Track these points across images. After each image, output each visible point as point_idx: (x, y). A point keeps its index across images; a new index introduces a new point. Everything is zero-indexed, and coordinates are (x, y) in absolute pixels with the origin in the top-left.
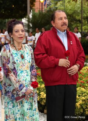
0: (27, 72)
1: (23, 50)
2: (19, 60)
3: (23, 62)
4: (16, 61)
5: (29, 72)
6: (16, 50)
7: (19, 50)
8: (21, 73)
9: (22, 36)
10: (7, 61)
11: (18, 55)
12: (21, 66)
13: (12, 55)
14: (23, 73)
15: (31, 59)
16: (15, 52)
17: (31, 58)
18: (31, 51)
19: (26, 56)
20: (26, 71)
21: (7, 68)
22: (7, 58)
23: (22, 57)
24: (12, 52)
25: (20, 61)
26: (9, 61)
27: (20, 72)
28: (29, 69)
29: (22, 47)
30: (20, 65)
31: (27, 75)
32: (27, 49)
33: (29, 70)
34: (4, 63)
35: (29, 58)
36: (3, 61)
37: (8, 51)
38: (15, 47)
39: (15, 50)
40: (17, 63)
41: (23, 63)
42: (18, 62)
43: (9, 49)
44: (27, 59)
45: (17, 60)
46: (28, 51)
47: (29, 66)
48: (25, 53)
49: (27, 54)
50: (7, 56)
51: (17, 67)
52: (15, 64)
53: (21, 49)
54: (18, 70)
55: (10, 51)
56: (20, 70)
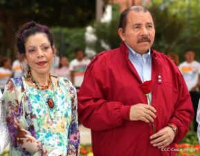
0: (61, 138)
1: (52, 88)
2: (43, 110)
3: (53, 115)
4: (35, 112)
5: (66, 137)
6: (38, 89)
7: (42, 89)
8: (46, 137)
9: (44, 59)
10: (16, 111)
11: (41, 98)
12: (48, 122)
13: (27, 99)
15: (70, 110)
16: (35, 92)
17: (70, 107)
18: (72, 92)
19: (59, 103)
20: (57, 134)
21: (16, 126)
22: (16, 104)
23: (51, 105)
24: (27, 93)
25: (45, 112)
26: (20, 110)
27: (44, 134)
28: (67, 131)
29: (50, 82)
30: (45, 121)
31: (60, 144)
32: (62, 87)
33: (65, 134)
34: (9, 116)
35: (66, 108)
36: (8, 113)
37: (19, 88)
38: (34, 82)
39: (35, 89)
40: (38, 117)
41: (53, 117)
42: (41, 113)
43: (22, 86)
44: (61, 109)
45: (38, 111)
46: (64, 91)
47: (66, 124)
48: (57, 96)
49: (63, 98)
50: (17, 101)
51: (38, 124)
52: (34, 120)
53: (50, 87)
54: (39, 131)
55: (23, 89)
56: (44, 131)
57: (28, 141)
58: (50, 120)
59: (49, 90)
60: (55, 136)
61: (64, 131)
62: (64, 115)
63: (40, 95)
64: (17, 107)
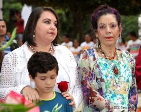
0: (123, 98)
1: (117, 59)
2: (110, 75)
3: (117, 80)
4: (104, 77)
6: (106, 58)
7: (110, 59)
8: (112, 97)
10: (89, 76)
11: (109, 66)
12: (113, 86)
13: (98, 66)
14: (115, 98)
15: (131, 77)
16: (103, 61)
17: (130, 74)
18: (133, 62)
19: (122, 70)
20: (121, 95)
21: (88, 88)
23: (116, 72)
24: (98, 62)
25: (111, 77)
26: (92, 75)
27: (111, 95)
28: (128, 93)
29: (115, 54)
30: (111, 85)
31: (123, 103)
32: (124, 58)
34: (84, 79)
35: (127, 75)
36: (82, 77)
37: (92, 58)
38: (103, 53)
39: (104, 59)
40: (106, 81)
41: (117, 82)
42: (108, 78)
43: (94, 56)
44: (124, 76)
45: (107, 76)
46: (126, 62)
47: (127, 87)
48: (120, 65)
49: (125, 67)
50: (90, 68)
51: (106, 87)
52: (102, 83)
53: (115, 58)
54: (107, 92)
55: (95, 59)
56: (110, 92)
57: (98, 99)
58: (115, 84)
59: (115, 60)
60: (119, 96)
61: (126, 93)
62: (126, 80)
63: (107, 63)
64: (90, 72)
